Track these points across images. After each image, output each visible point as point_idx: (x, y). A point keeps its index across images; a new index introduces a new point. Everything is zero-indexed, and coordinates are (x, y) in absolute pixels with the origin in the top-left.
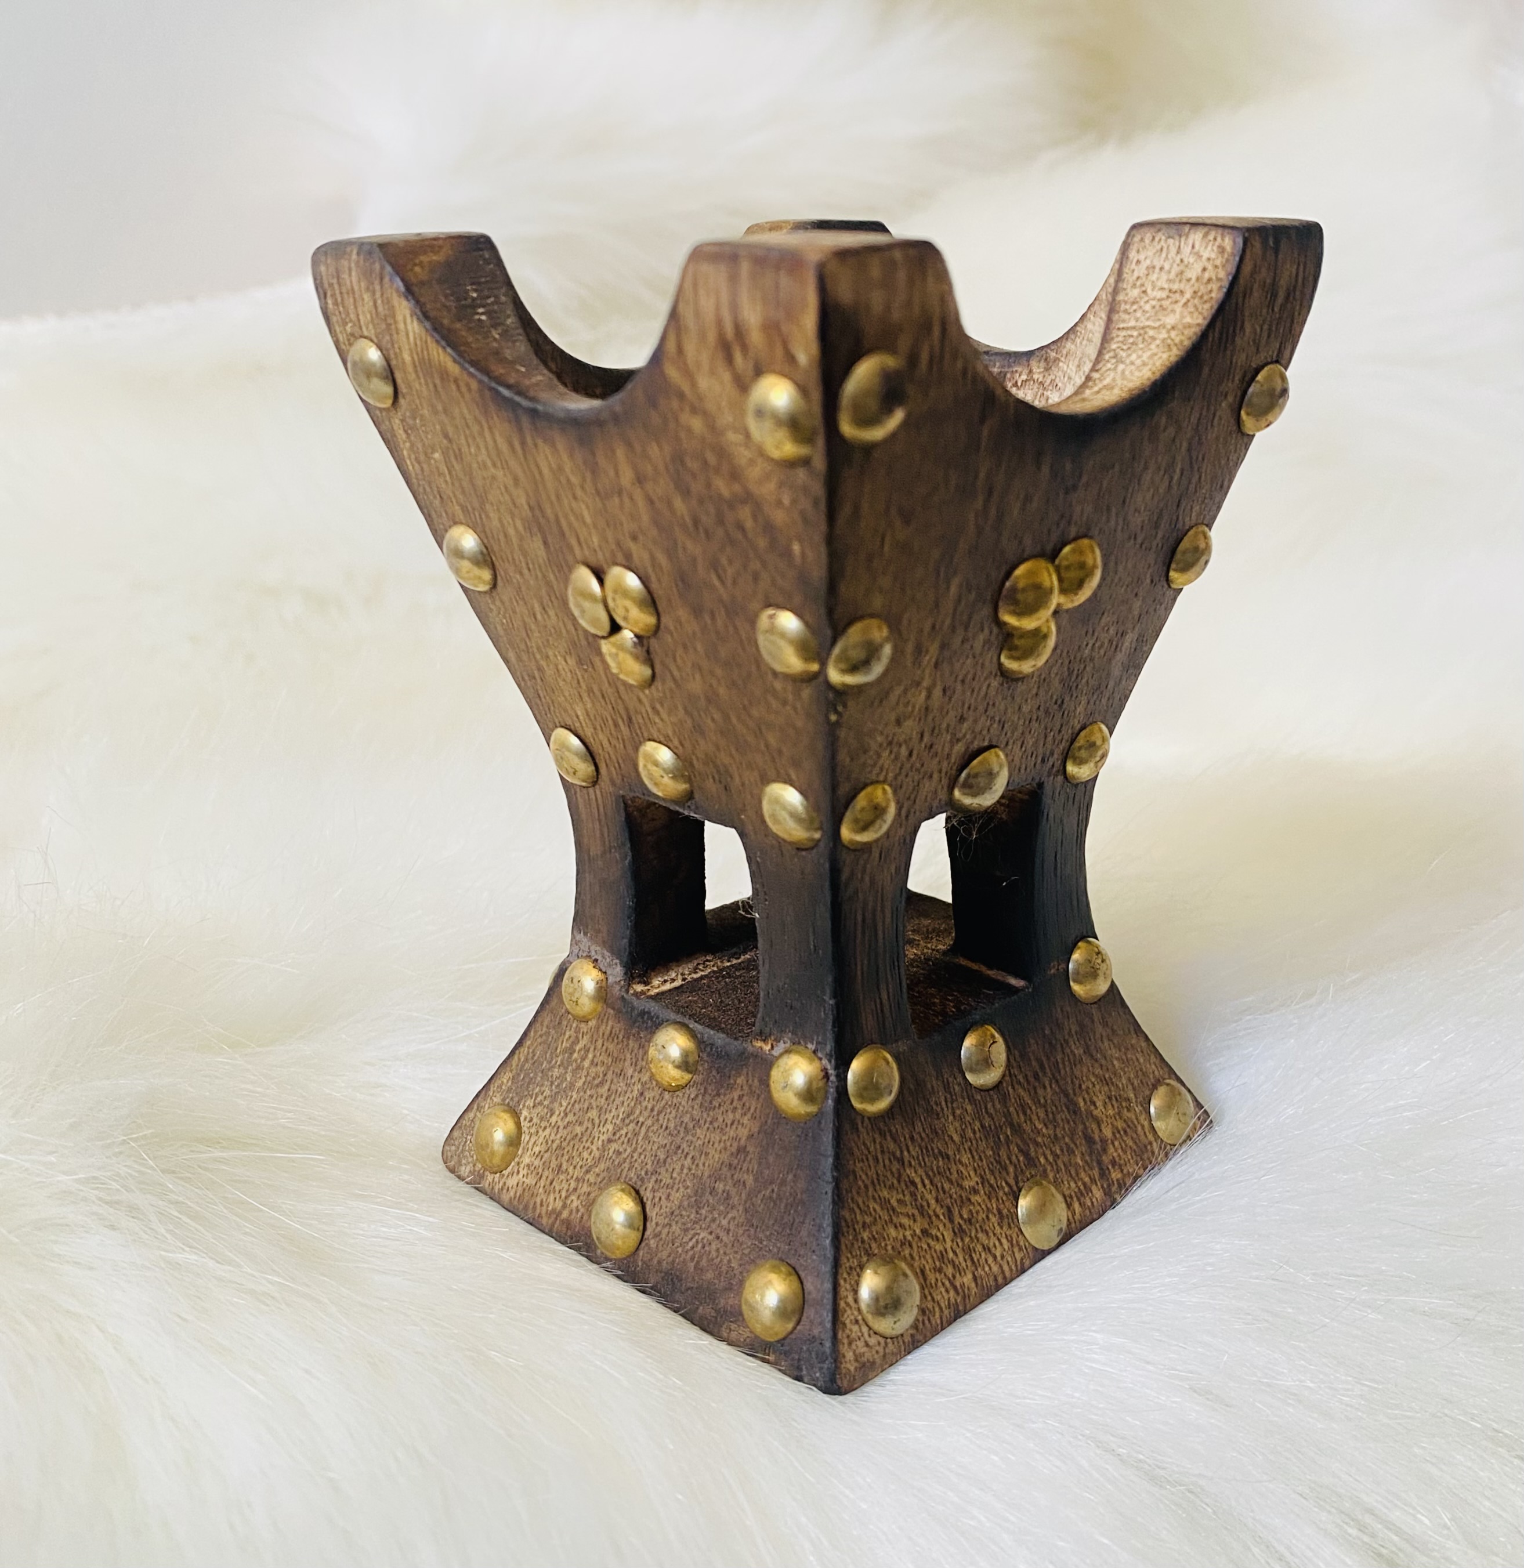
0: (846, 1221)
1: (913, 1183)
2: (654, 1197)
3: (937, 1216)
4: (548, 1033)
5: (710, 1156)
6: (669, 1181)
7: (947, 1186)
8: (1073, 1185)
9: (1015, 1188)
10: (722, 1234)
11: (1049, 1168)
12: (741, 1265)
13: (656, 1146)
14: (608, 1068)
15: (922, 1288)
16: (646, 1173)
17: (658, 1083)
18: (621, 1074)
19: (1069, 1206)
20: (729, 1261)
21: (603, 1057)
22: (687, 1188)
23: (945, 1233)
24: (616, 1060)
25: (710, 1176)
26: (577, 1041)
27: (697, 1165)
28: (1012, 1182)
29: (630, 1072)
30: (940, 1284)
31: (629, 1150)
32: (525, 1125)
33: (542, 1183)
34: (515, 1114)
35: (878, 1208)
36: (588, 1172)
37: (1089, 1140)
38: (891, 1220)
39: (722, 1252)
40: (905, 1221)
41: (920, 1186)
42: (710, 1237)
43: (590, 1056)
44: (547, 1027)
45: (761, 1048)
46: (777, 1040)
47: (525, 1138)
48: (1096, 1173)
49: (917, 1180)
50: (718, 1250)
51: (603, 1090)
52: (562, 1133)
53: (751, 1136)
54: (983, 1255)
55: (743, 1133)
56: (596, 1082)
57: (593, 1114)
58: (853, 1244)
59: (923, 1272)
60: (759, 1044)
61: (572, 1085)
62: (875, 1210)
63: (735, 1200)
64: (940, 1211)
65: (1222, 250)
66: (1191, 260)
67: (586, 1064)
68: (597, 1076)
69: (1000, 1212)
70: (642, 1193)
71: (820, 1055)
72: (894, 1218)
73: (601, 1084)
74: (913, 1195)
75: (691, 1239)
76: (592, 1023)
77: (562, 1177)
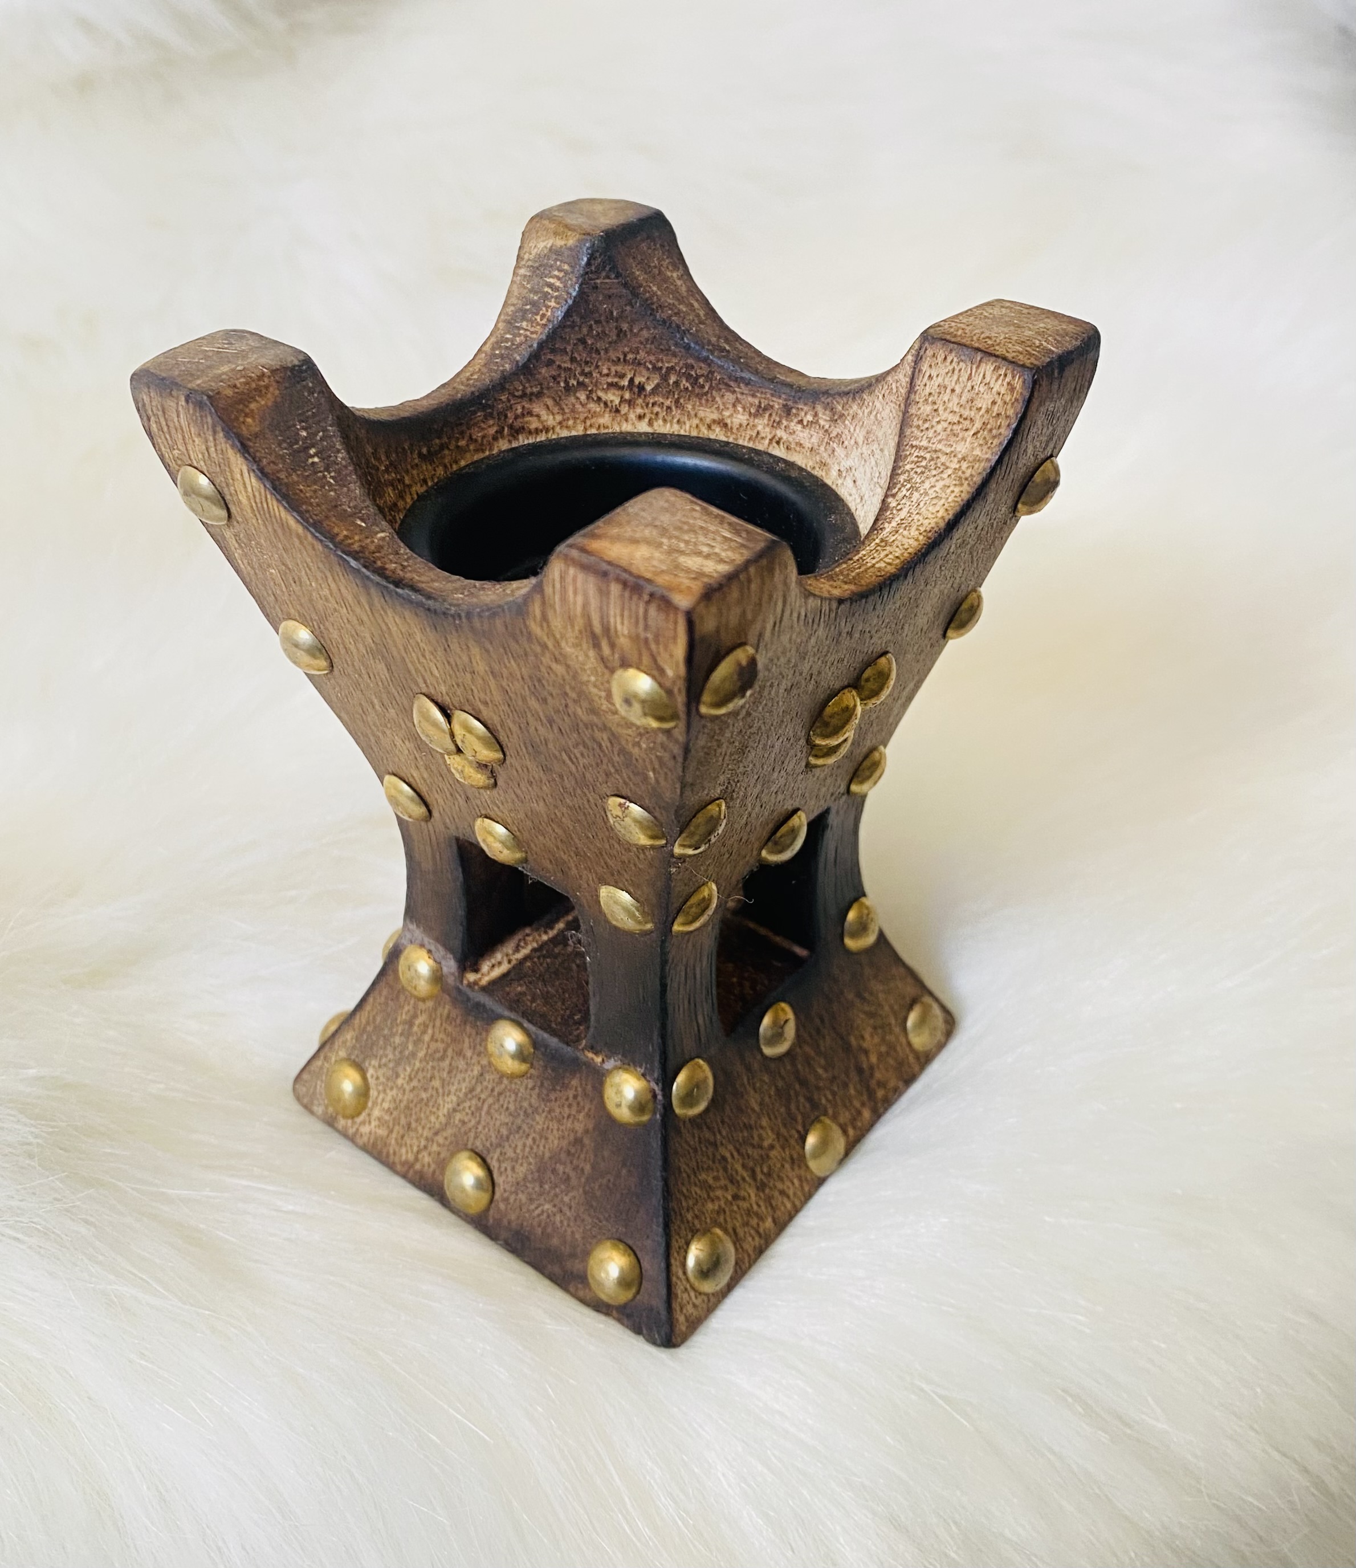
0: (674, 1210)
1: (724, 1158)
2: (499, 1168)
3: (744, 1179)
4: (386, 1004)
5: (550, 1141)
6: (513, 1155)
7: (750, 1152)
8: (847, 1114)
9: (802, 1132)
10: (565, 1209)
11: (828, 1106)
12: (583, 1238)
13: (498, 1123)
14: (448, 1046)
15: (735, 1244)
16: (491, 1145)
17: (496, 1070)
18: (460, 1053)
19: (845, 1132)
20: (573, 1233)
21: (442, 1036)
22: (530, 1164)
23: (750, 1191)
24: (454, 1040)
25: (550, 1158)
26: (415, 1016)
27: (538, 1146)
28: (800, 1128)
29: (469, 1053)
30: (748, 1235)
31: (473, 1122)
32: (372, 1082)
33: (394, 1135)
34: (362, 1072)
35: (699, 1192)
36: (436, 1134)
37: (860, 1071)
38: (708, 1195)
39: (565, 1223)
40: (719, 1193)
41: (730, 1159)
42: (555, 1210)
43: (430, 1031)
44: (386, 998)
45: (593, 1059)
46: (608, 1057)
47: (373, 1093)
48: (865, 1097)
49: (728, 1155)
50: (561, 1222)
51: (446, 1064)
52: (409, 1096)
53: (587, 1131)
54: (780, 1199)
55: (579, 1127)
56: (438, 1055)
57: (436, 1083)
58: (680, 1227)
59: (734, 1230)
60: (590, 1055)
61: (413, 1055)
62: (696, 1193)
63: (574, 1182)
64: (745, 1175)
65: (1011, 388)
66: (982, 389)
67: (427, 1038)
68: (436, 1051)
69: (792, 1158)
70: (489, 1160)
71: (648, 1078)
72: (712, 1194)
73: (442, 1058)
74: (725, 1169)
75: (537, 1208)
76: (430, 1004)
77: (412, 1134)
